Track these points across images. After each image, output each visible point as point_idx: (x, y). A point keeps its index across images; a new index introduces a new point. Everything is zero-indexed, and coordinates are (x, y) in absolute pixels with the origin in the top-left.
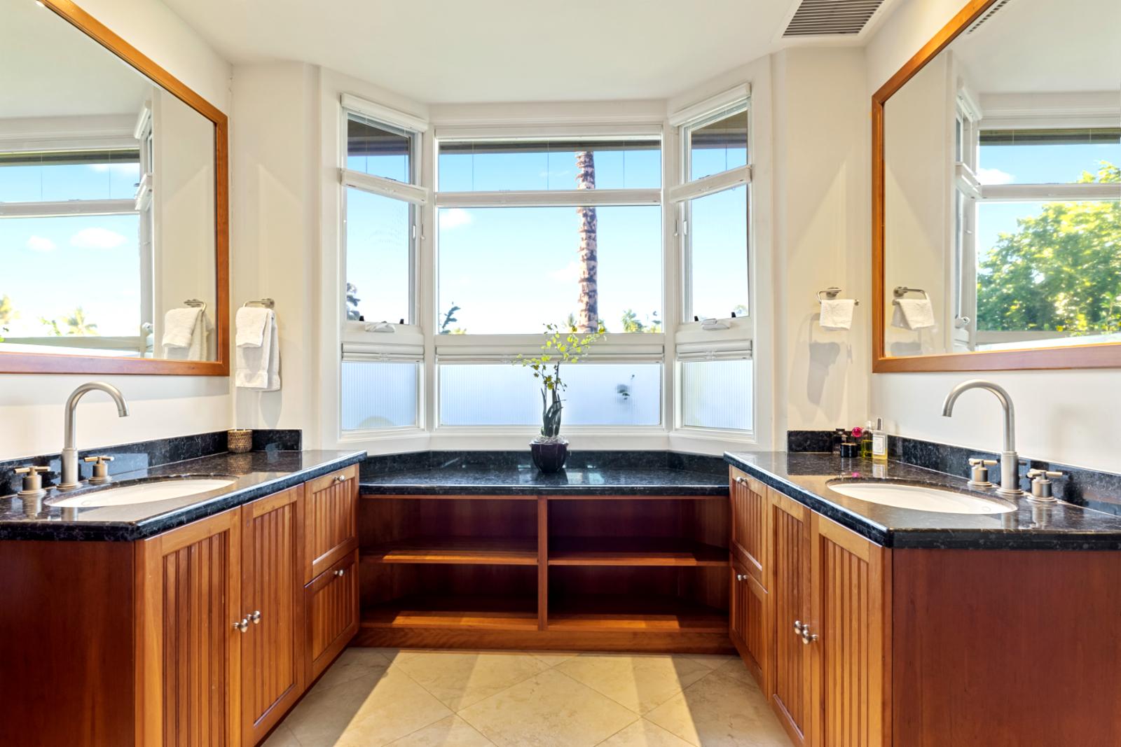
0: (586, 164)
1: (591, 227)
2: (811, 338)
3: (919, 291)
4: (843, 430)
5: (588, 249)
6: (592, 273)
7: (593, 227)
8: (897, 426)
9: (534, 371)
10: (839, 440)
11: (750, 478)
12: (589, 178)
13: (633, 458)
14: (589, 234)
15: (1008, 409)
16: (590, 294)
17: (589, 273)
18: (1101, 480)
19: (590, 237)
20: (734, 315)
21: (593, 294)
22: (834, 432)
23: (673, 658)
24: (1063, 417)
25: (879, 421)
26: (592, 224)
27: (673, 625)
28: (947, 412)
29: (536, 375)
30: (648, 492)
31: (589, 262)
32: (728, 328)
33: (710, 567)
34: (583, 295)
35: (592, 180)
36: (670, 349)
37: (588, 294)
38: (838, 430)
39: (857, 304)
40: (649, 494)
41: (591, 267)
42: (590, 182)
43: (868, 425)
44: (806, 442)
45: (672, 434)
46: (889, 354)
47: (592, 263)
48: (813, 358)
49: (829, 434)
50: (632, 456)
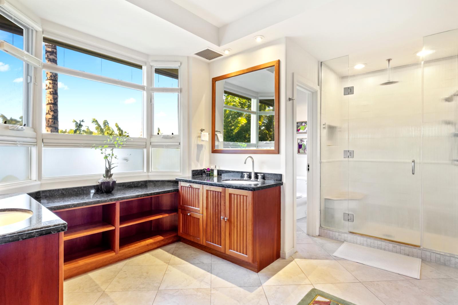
0: (53, 47)
1: (55, 79)
2: (197, 143)
3: (219, 132)
4: (205, 169)
5: (53, 89)
6: (56, 101)
7: (56, 79)
8: (219, 167)
9: (101, 152)
10: (204, 172)
11: (192, 184)
12: (54, 54)
13: (136, 184)
14: (54, 81)
15: (253, 162)
16: (55, 111)
17: (54, 101)
18: (270, 175)
19: (55, 83)
20: (173, 134)
21: (56, 111)
22: (203, 170)
23: (161, 249)
24: (262, 163)
25: (216, 166)
26: (56, 77)
27: (160, 238)
28: (245, 163)
29: (102, 153)
30: (156, 194)
31: (54, 95)
32: (171, 138)
33: (165, 217)
34: (50, 111)
35: (56, 56)
36: (148, 143)
37: (53, 111)
38: (204, 169)
39: (209, 134)
40: (156, 195)
41: (55, 98)
42: (55, 56)
43: (212, 167)
44: (196, 173)
45: (149, 174)
46: (216, 148)
47: (56, 96)
48: (198, 149)
49: (201, 170)
50: (136, 183)
